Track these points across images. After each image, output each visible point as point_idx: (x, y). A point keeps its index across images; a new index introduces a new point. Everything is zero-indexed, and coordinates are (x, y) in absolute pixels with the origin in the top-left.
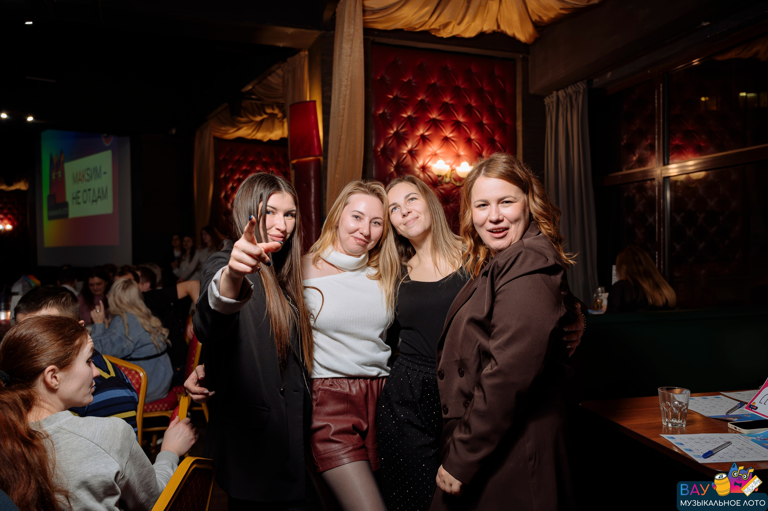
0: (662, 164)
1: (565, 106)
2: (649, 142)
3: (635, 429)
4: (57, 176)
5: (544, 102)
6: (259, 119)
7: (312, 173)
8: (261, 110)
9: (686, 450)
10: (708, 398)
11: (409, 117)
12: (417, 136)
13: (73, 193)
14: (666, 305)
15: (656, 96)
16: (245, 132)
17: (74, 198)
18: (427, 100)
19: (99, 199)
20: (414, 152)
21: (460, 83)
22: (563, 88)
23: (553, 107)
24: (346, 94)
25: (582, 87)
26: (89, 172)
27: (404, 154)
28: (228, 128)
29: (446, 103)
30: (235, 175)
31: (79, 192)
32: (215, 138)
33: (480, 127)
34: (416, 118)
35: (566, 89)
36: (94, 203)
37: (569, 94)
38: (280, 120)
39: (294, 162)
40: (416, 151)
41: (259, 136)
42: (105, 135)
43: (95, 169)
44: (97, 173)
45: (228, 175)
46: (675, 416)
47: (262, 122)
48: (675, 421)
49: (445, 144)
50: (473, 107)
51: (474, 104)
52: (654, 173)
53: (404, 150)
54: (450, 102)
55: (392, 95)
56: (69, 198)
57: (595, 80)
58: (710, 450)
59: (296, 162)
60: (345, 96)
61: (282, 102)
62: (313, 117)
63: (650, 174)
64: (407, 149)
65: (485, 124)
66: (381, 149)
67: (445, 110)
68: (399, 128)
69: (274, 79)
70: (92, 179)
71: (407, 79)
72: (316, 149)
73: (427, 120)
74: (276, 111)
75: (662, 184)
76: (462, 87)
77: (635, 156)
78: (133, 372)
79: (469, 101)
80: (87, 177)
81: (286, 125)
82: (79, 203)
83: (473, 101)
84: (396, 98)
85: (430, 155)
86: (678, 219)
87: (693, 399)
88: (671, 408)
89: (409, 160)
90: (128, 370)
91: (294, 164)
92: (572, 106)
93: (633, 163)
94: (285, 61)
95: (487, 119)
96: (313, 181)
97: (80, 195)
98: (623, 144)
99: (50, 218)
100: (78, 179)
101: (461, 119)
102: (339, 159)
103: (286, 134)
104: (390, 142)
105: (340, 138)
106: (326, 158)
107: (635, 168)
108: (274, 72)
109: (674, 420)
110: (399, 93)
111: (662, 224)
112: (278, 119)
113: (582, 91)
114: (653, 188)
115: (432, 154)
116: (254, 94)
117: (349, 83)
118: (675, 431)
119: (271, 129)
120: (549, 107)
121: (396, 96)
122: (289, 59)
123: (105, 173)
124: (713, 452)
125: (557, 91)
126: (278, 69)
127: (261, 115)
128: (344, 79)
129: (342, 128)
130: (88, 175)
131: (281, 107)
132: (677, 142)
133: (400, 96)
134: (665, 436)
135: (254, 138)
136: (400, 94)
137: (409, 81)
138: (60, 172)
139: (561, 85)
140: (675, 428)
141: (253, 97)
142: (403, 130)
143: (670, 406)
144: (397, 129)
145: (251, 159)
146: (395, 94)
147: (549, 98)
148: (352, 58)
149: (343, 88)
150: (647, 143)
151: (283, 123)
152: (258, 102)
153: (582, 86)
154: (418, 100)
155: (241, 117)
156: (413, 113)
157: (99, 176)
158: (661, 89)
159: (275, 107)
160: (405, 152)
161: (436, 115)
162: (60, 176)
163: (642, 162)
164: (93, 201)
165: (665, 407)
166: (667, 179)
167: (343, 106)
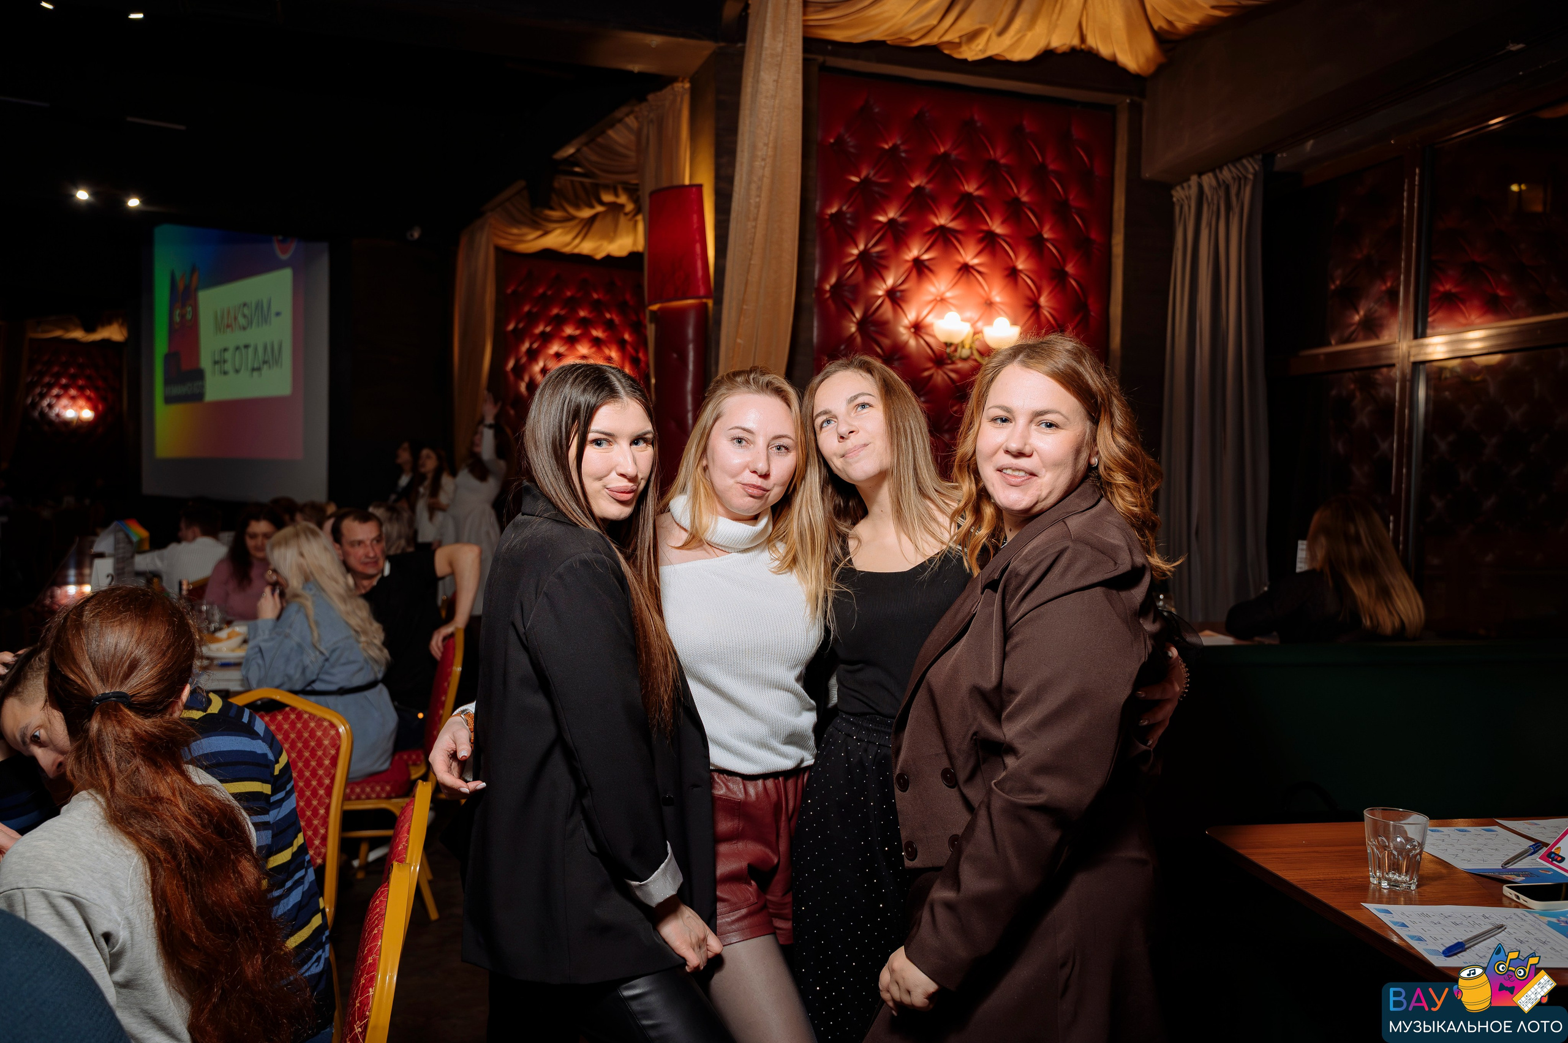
0: (1410, 335)
1: (1215, 208)
2: (1389, 284)
3: (1313, 889)
4: (183, 316)
5: (1171, 196)
6: (586, 213)
7: (690, 332)
8: (591, 196)
9: (1412, 937)
10: (1469, 831)
11: (892, 221)
12: (907, 261)
13: (215, 351)
14: (1401, 632)
15: (1405, 194)
16: (557, 239)
17: (216, 363)
18: (929, 187)
19: (265, 367)
20: (898, 294)
21: (998, 154)
22: (1213, 170)
23: (1190, 207)
24: (763, 176)
25: (1251, 170)
26: (246, 311)
27: (879, 297)
28: (525, 230)
29: (969, 195)
30: (536, 326)
31: (225, 350)
32: (499, 249)
33: (1036, 246)
34: (905, 224)
35: (1217, 171)
36: (255, 374)
37: (1224, 181)
38: (630, 216)
39: (655, 307)
40: (902, 291)
41: (587, 247)
42: (280, 238)
43: (259, 305)
44: (261, 313)
45: (521, 325)
46: (1395, 867)
47: (592, 219)
48: (1396, 877)
49: (964, 278)
50: (1024, 203)
51: (1025, 199)
52: (1395, 353)
53: (879, 289)
54: (977, 193)
55: (858, 176)
56: (205, 362)
57: (1279, 155)
58: (1460, 941)
59: (659, 309)
60: (761, 179)
61: (635, 182)
62: (695, 218)
63: (1384, 353)
64: (884, 287)
65: (1047, 240)
66: (832, 287)
67: (966, 208)
68: (870, 245)
69: (619, 136)
70: (251, 326)
71: (890, 144)
72: (700, 283)
73: (927, 229)
74: (623, 199)
75: (1408, 377)
76: (1003, 161)
77: (1358, 312)
78: (326, 724)
79: (1015, 190)
80: (242, 321)
81: (641, 227)
82: (225, 373)
83: (1023, 192)
84: (866, 181)
85: (931, 301)
86: (1443, 446)
87: (1438, 831)
88: (1388, 851)
89: (887, 310)
90: (316, 719)
91: (653, 313)
92: (1229, 208)
93: (1353, 328)
94: (642, 99)
95: (1051, 229)
96: (691, 347)
97: (228, 355)
98: (1333, 287)
99: (169, 400)
100: (225, 323)
101: (998, 228)
102: (745, 307)
103: (640, 246)
104: (850, 271)
105: (750, 264)
106: (719, 302)
107: (1354, 341)
108: (620, 121)
109: (1394, 874)
110: (872, 173)
111: (1405, 460)
112: (626, 214)
113: (1251, 177)
114: (1391, 383)
115: (935, 300)
116: (578, 165)
117: (770, 153)
118: (1395, 897)
119: (611, 235)
120: (1182, 207)
121: (867, 177)
122: (651, 97)
123: (278, 314)
124: (1464, 945)
125: (1200, 175)
126: (627, 115)
127: (592, 207)
128: (760, 145)
129: (752, 244)
130: (244, 316)
131: (633, 192)
132: (1448, 287)
133: (874, 179)
134: (1372, 907)
135: (576, 251)
136: (874, 175)
137: (895, 148)
138: (189, 309)
139: (1210, 164)
140: (1395, 892)
141: (577, 169)
142: (878, 249)
143: (1386, 846)
144: (866, 246)
145: (569, 294)
146: (864, 174)
147: (1183, 188)
148: (777, 101)
149: (758, 163)
150: (1384, 288)
151: (636, 223)
152: (586, 180)
153: (1251, 167)
154: (910, 187)
155: (552, 209)
156: (898, 214)
157: (265, 319)
158: (1417, 178)
159: (620, 191)
160: (880, 293)
161: (946, 220)
162: (189, 317)
163: (1372, 327)
164: (253, 370)
165: (1377, 849)
166: (1421, 367)
167: (757, 200)
